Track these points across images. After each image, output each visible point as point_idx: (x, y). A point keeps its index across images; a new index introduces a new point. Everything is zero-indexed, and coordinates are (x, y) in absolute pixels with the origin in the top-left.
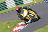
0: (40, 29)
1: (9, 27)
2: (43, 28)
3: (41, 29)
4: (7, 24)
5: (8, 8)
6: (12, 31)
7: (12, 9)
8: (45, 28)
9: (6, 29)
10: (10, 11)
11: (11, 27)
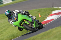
1: (40, 16)
4: (38, 12)
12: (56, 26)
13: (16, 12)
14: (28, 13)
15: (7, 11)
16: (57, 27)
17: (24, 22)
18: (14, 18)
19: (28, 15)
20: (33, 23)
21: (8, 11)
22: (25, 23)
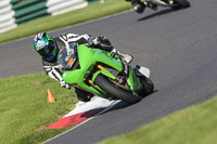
0: (188, 109)
2: (205, 104)
3: (194, 108)
5: (54, 14)
6: (63, 114)
7: (68, 18)
8: (211, 104)
9: (39, 107)
10: (58, 27)
11: (60, 96)
12: (111, 135)
13: (70, 40)
14: (107, 42)
15: (40, 35)
16: (113, 138)
17: (98, 73)
18: (67, 59)
19: (109, 50)
20: (128, 76)
21: (44, 35)
22: (101, 74)
